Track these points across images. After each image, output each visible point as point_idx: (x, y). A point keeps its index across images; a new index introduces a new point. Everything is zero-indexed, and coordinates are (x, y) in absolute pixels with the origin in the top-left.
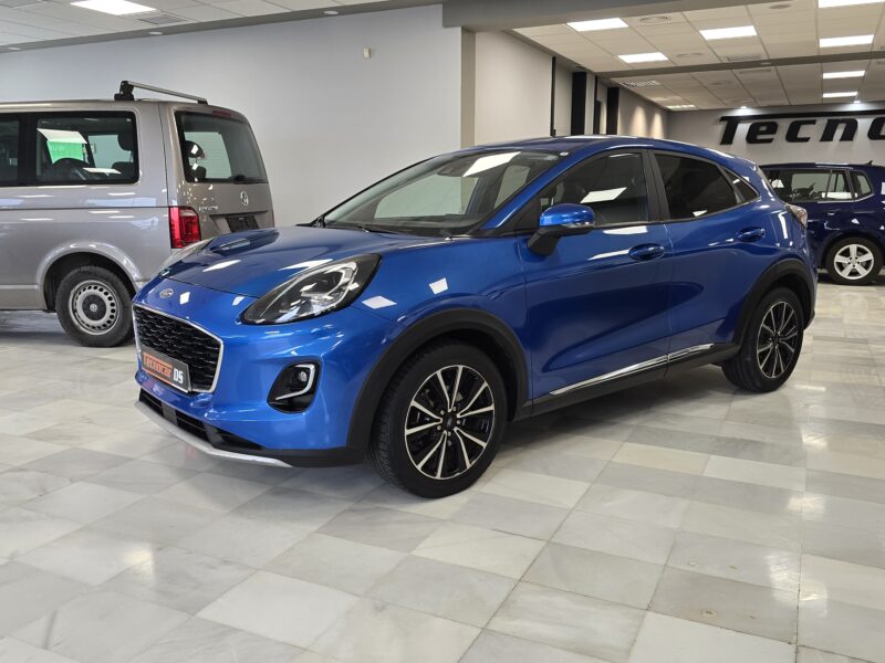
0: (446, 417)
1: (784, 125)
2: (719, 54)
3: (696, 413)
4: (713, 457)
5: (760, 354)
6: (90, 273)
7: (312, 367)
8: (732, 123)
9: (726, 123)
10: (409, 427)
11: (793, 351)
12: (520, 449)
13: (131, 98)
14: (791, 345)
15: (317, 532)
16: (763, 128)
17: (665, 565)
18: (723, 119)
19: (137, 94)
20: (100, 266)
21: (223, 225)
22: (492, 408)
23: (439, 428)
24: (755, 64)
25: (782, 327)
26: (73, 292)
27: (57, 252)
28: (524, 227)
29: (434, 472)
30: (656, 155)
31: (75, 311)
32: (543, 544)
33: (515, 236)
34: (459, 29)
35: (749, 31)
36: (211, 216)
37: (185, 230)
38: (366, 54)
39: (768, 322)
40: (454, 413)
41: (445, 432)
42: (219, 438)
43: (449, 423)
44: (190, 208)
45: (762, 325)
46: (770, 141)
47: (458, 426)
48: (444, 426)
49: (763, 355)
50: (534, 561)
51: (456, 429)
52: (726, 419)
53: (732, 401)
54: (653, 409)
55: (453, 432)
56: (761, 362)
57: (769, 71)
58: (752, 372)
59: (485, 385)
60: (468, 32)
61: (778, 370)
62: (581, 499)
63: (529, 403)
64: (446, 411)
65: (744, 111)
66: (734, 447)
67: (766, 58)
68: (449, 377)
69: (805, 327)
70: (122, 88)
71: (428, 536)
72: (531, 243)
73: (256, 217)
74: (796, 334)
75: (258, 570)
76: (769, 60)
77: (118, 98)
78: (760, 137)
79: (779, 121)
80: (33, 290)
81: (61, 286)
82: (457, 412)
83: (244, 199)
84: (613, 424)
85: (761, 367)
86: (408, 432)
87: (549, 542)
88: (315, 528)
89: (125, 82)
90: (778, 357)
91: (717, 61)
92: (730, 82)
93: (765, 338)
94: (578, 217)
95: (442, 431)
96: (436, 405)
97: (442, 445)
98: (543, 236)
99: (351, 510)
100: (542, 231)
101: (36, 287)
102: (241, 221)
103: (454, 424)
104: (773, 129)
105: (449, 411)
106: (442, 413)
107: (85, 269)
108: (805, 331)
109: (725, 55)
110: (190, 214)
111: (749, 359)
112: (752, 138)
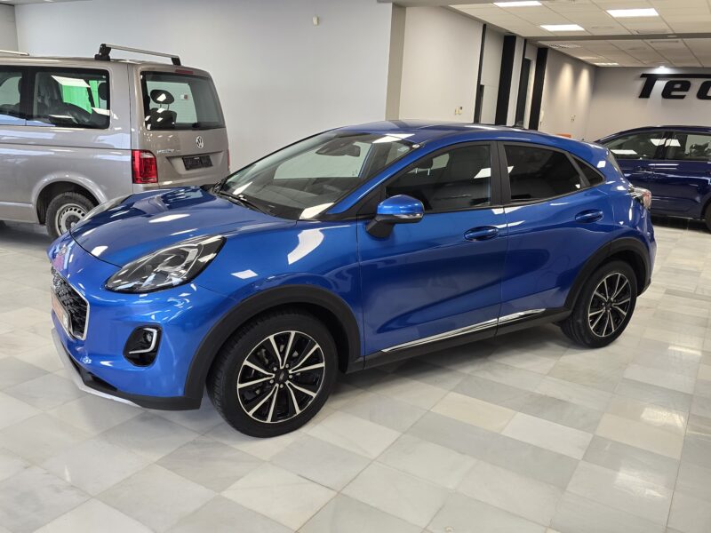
0: (278, 373)
1: (696, 84)
2: (629, 28)
3: (524, 365)
4: (520, 415)
5: (591, 317)
6: (71, 198)
7: (155, 332)
8: (651, 80)
9: (644, 80)
10: (241, 382)
11: (625, 314)
12: (360, 391)
13: (108, 59)
14: (623, 309)
15: (156, 463)
16: (678, 86)
17: (425, 529)
18: (643, 76)
19: (113, 55)
20: (79, 193)
21: (179, 164)
22: (322, 365)
23: (271, 382)
24: (664, 36)
25: (616, 294)
26: (58, 212)
27: (46, 180)
28: (365, 212)
29: (265, 417)
30: (505, 146)
31: (60, 227)
32: (333, 494)
33: (357, 220)
34: (390, 5)
35: (651, 12)
36: (168, 158)
37: (144, 169)
38: (315, 21)
39: (601, 290)
40: (286, 370)
41: (277, 385)
42: (90, 377)
43: (281, 377)
44: (150, 152)
45: (595, 292)
46: (682, 97)
47: (290, 380)
48: (276, 380)
49: (594, 318)
50: (317, 512)
51: (287, 382)
52: (548, 374)
53: (562, 355)
54: (490, 358)
55: (285, 385)
56: (592, 323)
57: (677, 42)
58: (583, 332)
59: (317, 346)
60: (399, 8)
61: (609, 329)
62: (386, 450)
63: (361, 359)
64: (278, 367)
65: (662, 70)
66: (542, 405)
67: (671, 32)
68: (282, 340)
69: (639, 293)
70: (101, 50)
71: (242, 477)
72: (370, 226)
73: (211, 157)
74: (629, 299)
75: (92, 497)
76: (674, 34)
77: (97, 58)
78: (674, 93)
79: (693, 81)
80: (29, 208)
81: (50, 206)
82: (289, 368)
83: (198, 143)
84: (450, 370)
85: (592, 328)
86: (240, 386)
87: (338, 493)
88: (156, 459)
89: (104, 45)
90: (610, 320)
91: (629, 33)
92: (644, 49)
93: (597, 304)
94: (411, 209)
95: (274, 384)
96: (270, 363)
97: (273, 395)
98: (379, 223)
99: (194, 443)
100: (379, 219)
101: (31, 205)
102: (196, 161)
103: (286, 378)
104: (686, 86)
105: (282, 368)
106: (275, 369)
107: (67, 194)
108: (638, 298)
109: (634, 29)
110: (148, 156)
111: (580, 321)
112: (666, 94)
